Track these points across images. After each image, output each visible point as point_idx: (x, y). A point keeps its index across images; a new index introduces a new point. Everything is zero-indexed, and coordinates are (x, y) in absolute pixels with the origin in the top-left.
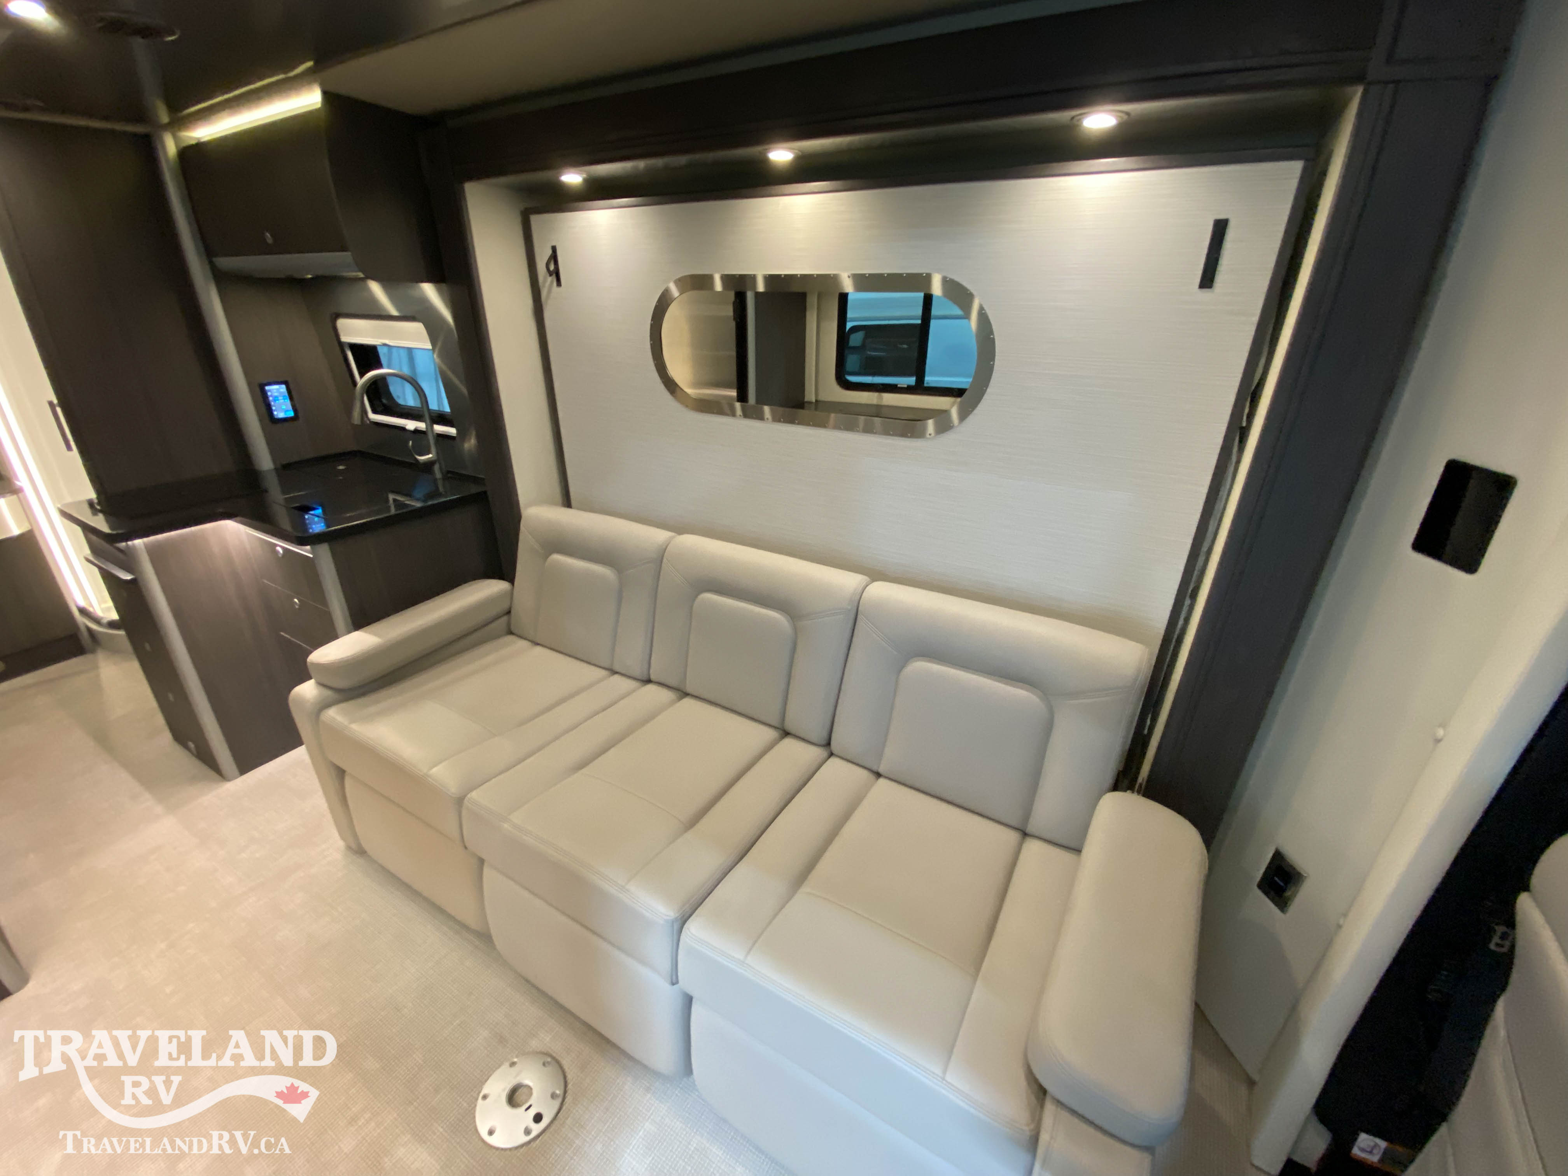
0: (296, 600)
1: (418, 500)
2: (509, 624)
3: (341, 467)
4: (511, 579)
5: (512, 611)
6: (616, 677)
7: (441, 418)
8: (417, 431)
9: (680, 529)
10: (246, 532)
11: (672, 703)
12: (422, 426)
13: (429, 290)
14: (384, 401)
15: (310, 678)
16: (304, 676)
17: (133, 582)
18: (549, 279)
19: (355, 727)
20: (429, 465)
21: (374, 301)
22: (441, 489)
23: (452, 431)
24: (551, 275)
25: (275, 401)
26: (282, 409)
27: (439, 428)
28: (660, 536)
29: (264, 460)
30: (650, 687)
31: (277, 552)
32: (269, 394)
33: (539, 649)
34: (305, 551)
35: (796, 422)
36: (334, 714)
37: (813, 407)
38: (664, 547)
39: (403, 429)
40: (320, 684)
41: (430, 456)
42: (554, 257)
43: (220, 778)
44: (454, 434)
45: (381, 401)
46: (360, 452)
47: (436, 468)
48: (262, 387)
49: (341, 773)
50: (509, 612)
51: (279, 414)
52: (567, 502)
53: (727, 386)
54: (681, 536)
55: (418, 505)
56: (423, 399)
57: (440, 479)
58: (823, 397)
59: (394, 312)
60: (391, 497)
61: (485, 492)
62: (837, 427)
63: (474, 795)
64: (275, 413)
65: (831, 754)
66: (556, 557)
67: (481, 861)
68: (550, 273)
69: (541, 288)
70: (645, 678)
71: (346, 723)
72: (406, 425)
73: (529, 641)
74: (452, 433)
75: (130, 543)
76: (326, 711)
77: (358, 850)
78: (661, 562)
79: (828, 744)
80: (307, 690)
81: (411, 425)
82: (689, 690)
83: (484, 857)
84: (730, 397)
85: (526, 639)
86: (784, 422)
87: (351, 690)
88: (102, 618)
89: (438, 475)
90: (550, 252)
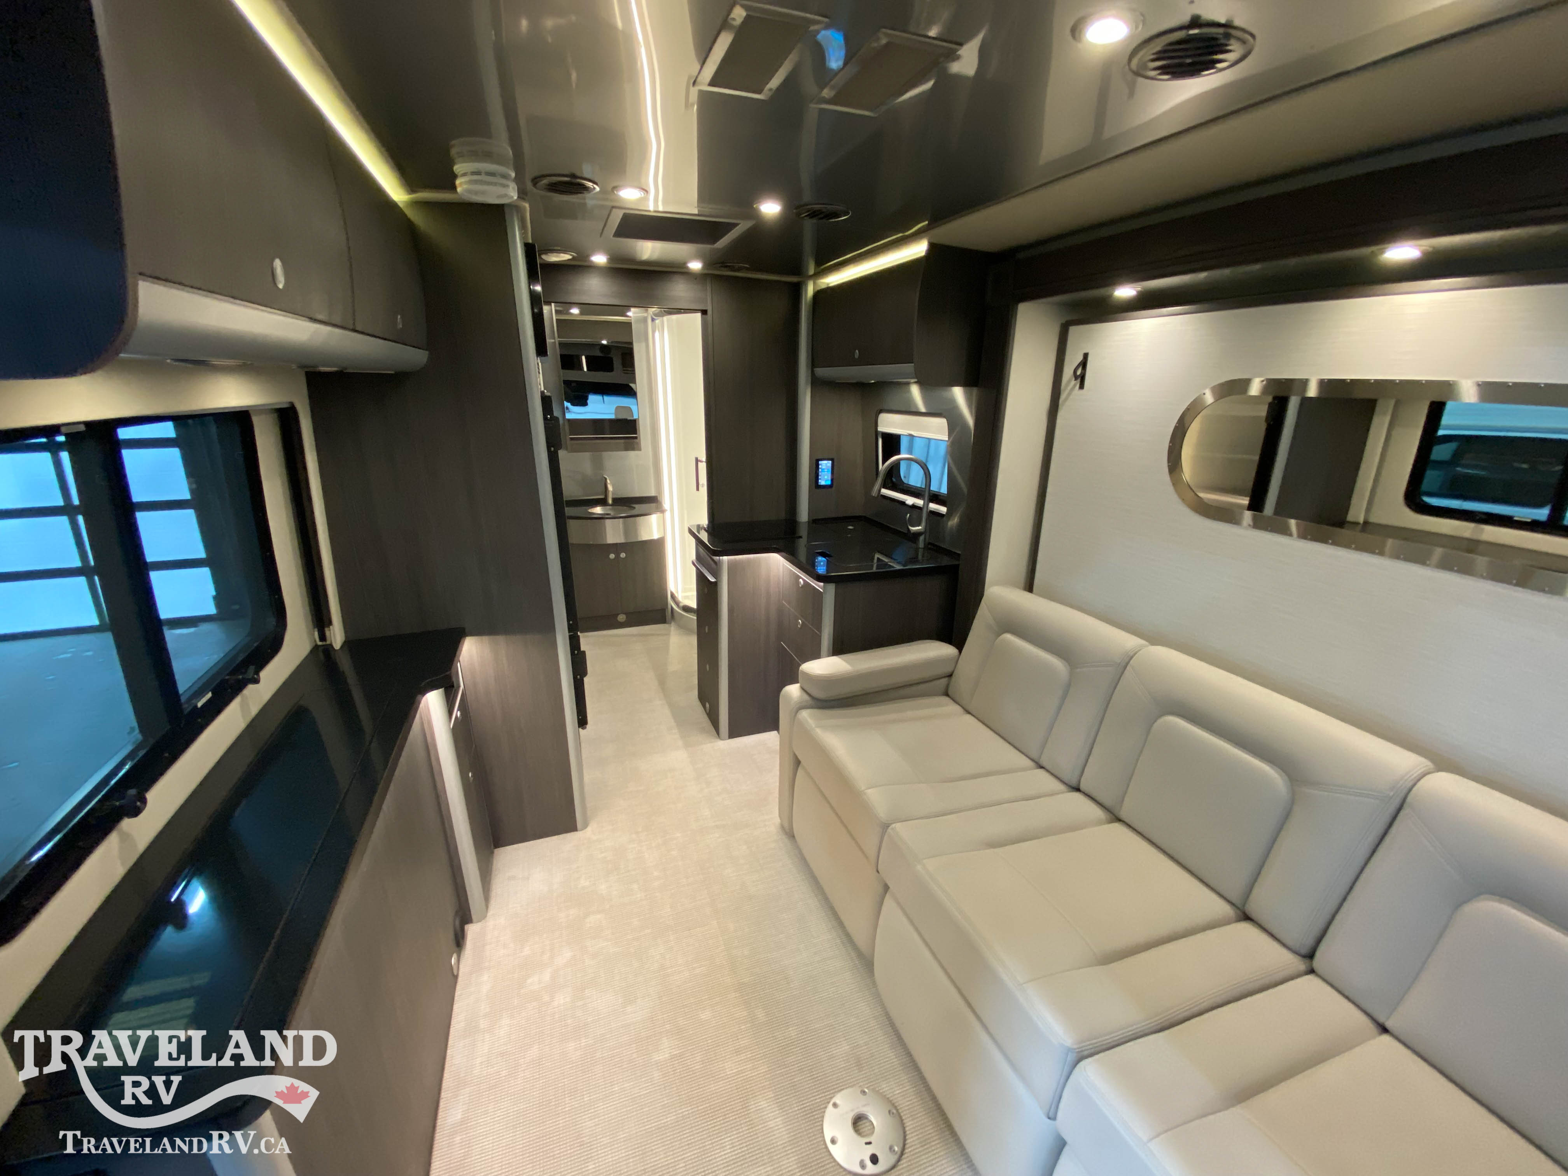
0: (800, 621)
1: (899, 563)
2: (948, 686)
3: (851, 527)
4: (960, 646)
5: (953, 675)
6: (1041, 772)
7: (936, 498)
8: (914, 507)
9: (1154, 639)
10: (783, 564)
11: (1100, 823)
12: (920, 502)
13: (958, 393)
14: (894, 480)
15: (798, 682)
16: (794, 680)
17: (715, 584)
18: (1073, 382)
19: (819, 731)
20: (917, 535)
21: (910, 400)
22: (920, 557)
23: (943, 509)
24: (1076, 379)
25: (822, 471)
26: (825, 479)
27: (933, 506)
28: (1129, 641)
29: (803, 515)
30: (1077, 795)
31: (798, 583)
32: (820, 466)
33: (968, 717)
34: (819, 586)
35: (1330, 541)
36: (805, 715)
37: (1359, 527)
38: (1132, 654)
39: (903, 503)
40: (803, 689)
41: (920, 528)
42: (1084, 364)
43: (717, 735)
44: (944, 512)
45: (892, 480)
46: (865, 517)
47: (922, 538)
48: (818, 461)
49: (798, 763)
50: (950, 676)
51: (822, 482)
52: (1029, 587)
53: (1235, 491)
54: (1153, 647)
55: (898, 567)
56: (928, 481)
57: (922, 548)
58: (1377, 517)
59: (923, 409)
60: (877, 556)
61: (957, 566)
62: (1396, 556)
63: (898, 826)
64: (820, 481)
65: (1312, 971)
66: (1008, 636)
67: (886, 888)
68: (1076, 377)
69: (1062, 392)
70: (1074, 783)
71: (814, 726)
72: (906, 500)
73: (961, 706)
74: (942, 511)
75: (721, 557)
76: (802, 710)
77: (789, 833)
78: (1125, 667)
79: (1310, 956)
80: (793, 691)
81: (910, 500)
82: (1123, 815)
83: (889, 884)
84: (1240, 506)
85: (959, 705)
86: (1311, 540)
87: (825, 701)
88: (680, 602)
89: (921, 544)
90: (1080, 358)
